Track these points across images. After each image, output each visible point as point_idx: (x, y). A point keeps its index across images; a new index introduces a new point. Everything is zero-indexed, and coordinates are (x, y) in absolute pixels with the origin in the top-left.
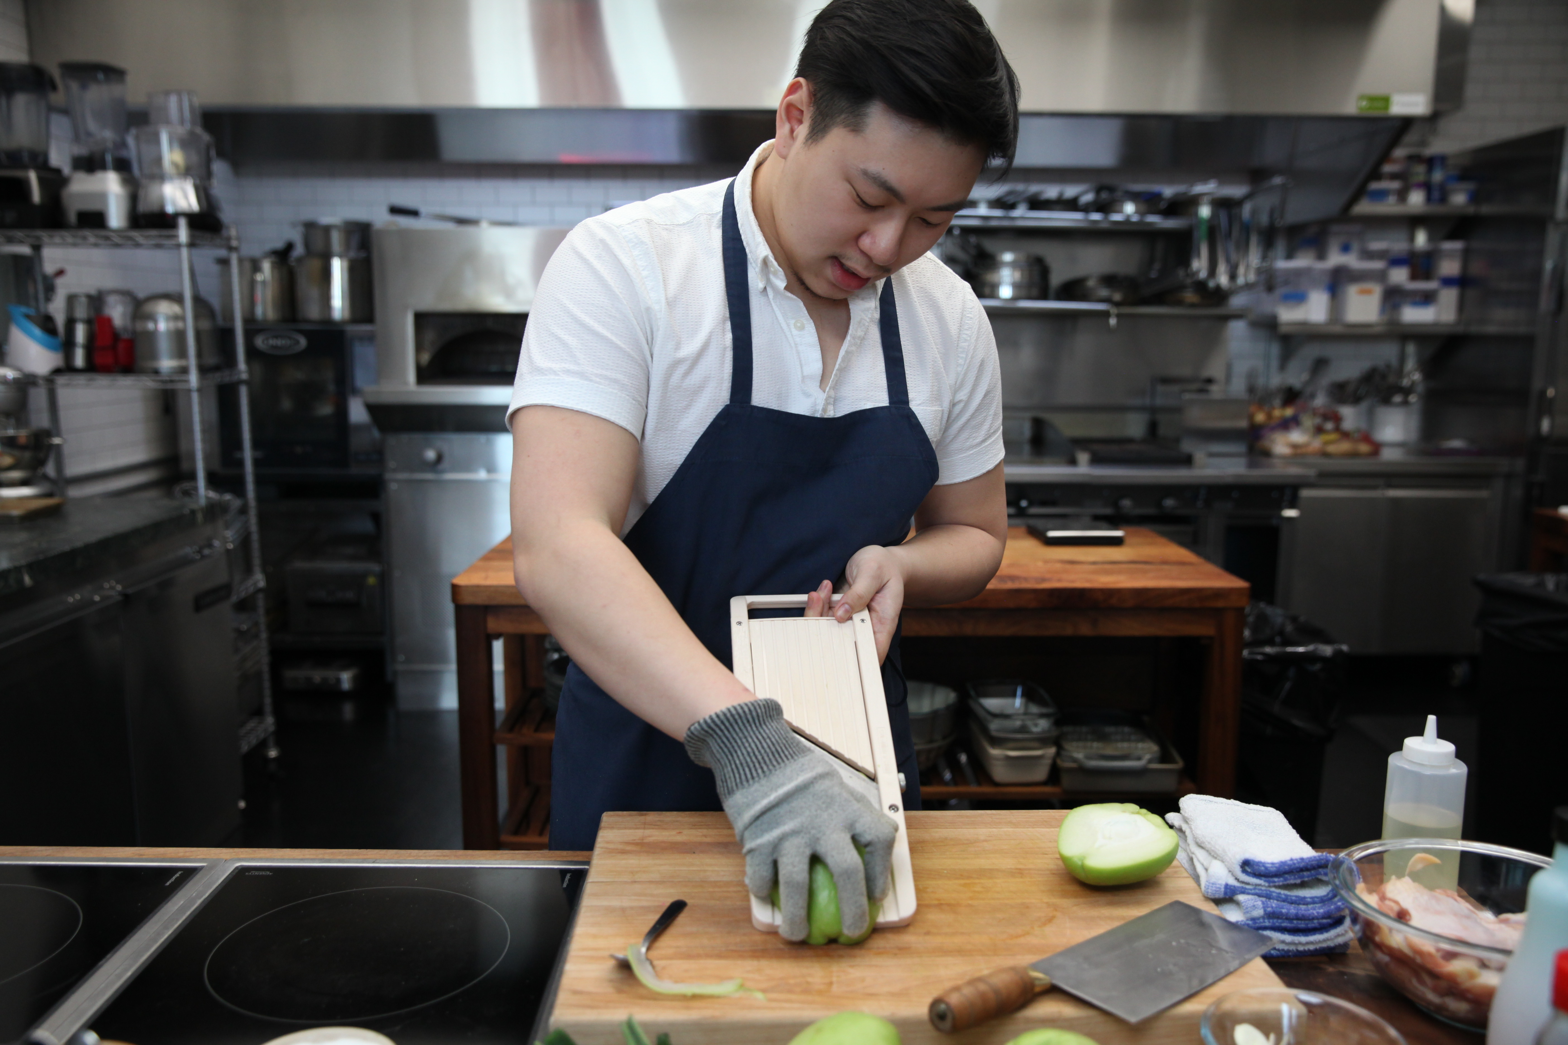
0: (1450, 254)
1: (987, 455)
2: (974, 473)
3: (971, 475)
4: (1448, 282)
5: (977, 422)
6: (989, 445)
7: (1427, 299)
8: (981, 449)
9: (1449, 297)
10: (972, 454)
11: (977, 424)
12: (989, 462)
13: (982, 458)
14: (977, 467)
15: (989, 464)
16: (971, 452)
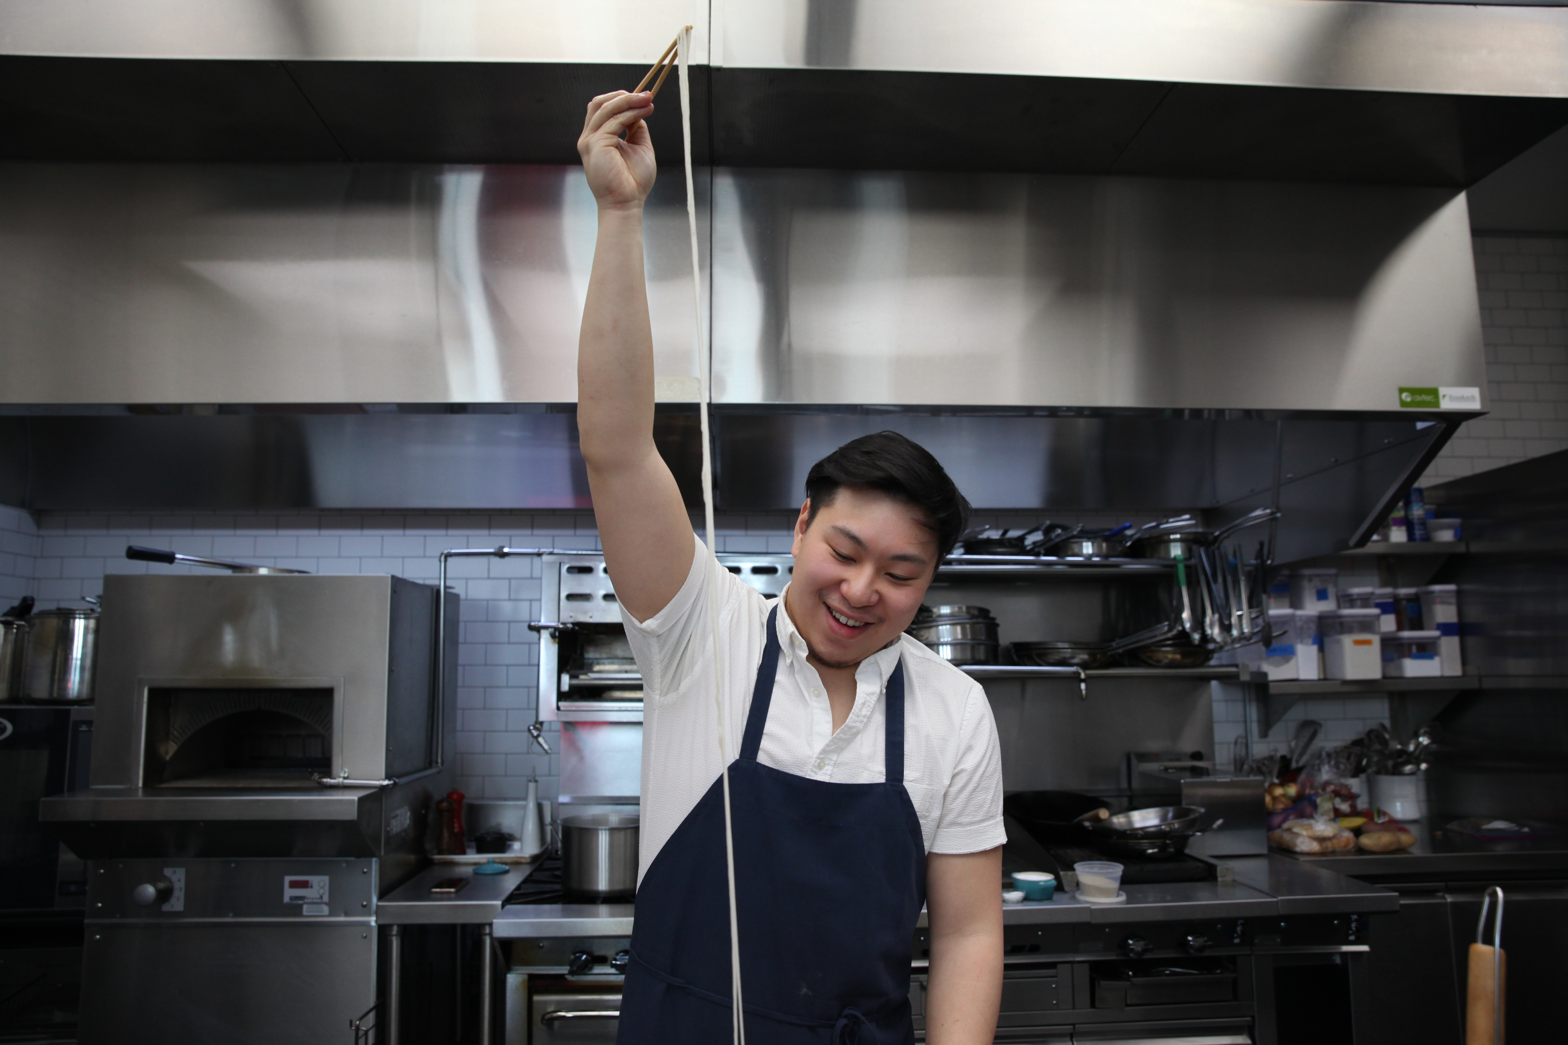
0: (1443, 599)
1: (985, 835)
2: (971, 848)
3: (967, 850)
4: (1446, 629)
5: (977, 802)
6: (987, 826)
7: (1425, 650)
8: (979, 827)
9: (1450, 645)
10: (970, 830)
11: (977, 804)
12: (986, 842)
13: (979, 836)
14: (974, 843)
15: (986, 843)
16: (970, 828)
